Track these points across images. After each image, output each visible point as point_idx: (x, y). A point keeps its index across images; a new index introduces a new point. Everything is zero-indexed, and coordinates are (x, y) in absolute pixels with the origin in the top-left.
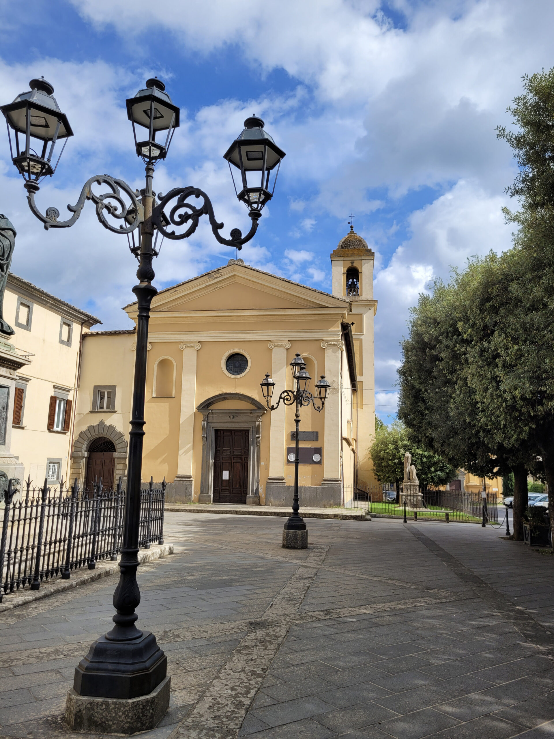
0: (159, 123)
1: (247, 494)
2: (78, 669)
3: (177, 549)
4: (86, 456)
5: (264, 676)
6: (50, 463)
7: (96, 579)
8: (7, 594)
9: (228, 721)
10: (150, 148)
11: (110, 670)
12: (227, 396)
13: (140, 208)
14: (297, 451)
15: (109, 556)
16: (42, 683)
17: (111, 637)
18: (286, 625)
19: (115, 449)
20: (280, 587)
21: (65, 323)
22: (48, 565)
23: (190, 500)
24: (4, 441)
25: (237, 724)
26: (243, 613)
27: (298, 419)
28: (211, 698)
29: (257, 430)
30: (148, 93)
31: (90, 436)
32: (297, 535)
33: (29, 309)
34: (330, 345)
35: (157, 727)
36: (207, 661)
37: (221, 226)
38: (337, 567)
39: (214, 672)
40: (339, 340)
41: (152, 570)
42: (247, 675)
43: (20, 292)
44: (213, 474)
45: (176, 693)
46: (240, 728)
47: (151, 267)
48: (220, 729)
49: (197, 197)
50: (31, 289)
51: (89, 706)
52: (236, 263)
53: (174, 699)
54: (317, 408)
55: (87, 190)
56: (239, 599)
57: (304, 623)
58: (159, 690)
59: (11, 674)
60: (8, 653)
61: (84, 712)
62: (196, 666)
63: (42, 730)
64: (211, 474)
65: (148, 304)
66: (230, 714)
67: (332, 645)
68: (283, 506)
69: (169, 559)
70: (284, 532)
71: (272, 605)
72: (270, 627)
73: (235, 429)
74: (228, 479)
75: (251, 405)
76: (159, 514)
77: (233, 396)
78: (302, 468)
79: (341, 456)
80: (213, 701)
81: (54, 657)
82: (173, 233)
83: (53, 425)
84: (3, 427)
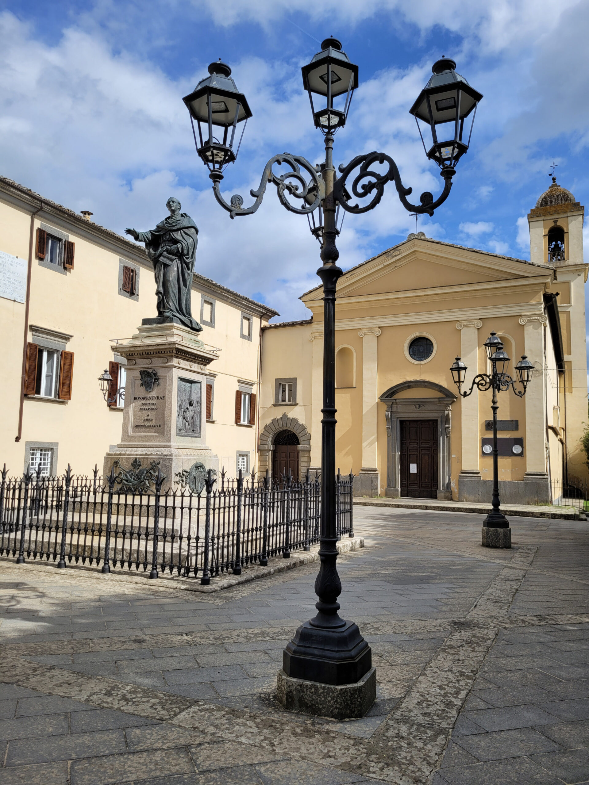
0: (336, 87)
1: (437, 488)
2: (286, 651)
3: (368, 543)
4: (272, 449)
5: (474, 678)
6: (240, 455)
7: (292, 568)
8: (213, 577)
9: (439, 719)
10: (329, 116)
11: (317, 655)
12: (412, 384)
13: (321, 184)
14: (495, 442)
15: (302, 547)
16: (252, 662)
17: (316, 623)
18: (494, 627)
19: (299, 442)
20: (483, 587)
21: (245, 318)
22: (247, 551)
23: (376, 494)
24: (200, 434)
25: (449, 724)
26: (444, 612)
27: (495, 406)
28: (418, 694)
29: (447, 419)
30: (324, 55)
31: (274, 429)
32: (499, 534)
33: (212, 306)
34: (531, 321)
35: (365, 716)
36: (410, 657)
37: (409, 191)
38: (549, 570)
39: (419, 668)
40: (542, 314)
41: (344, 562)
42: (455, 676)
43: (203, 290)
44: (399, 467)
45: (382, 685)
46: (453, 728)
47: (335, 247)
48: (431, 726)
49: (381, 162)
50: (212, 286)
51: (299, 687)
52: (417, 237)
53: (381, 691)
54: (518, 393)
55: (268, 172)
56: (439, 596)
57: (515, 627)
58: (366, 680)
59: (225, 651)
60: (220, 631)
61: (294, 693)
62: (399, 661)
63: (256, 706)
64: (398, 467)
65: (333, 286)
66: (440, 712)
67: (551, 653)
68: (479, 502)
69: (360, 553)
70: (483, 530)
71: (476, 605)
72: (476, 628)
73: (421, 419)
74: (416, 472)
75: (439, 393)
76: (347, 507)
77: (418, 384)
78: (501, 461)
79: (546, 448)
80: (421, 698)
81: (261, 639)
82: (357, 206)
83: (240, 419)
84: (198, 421)
